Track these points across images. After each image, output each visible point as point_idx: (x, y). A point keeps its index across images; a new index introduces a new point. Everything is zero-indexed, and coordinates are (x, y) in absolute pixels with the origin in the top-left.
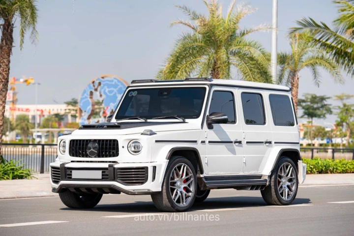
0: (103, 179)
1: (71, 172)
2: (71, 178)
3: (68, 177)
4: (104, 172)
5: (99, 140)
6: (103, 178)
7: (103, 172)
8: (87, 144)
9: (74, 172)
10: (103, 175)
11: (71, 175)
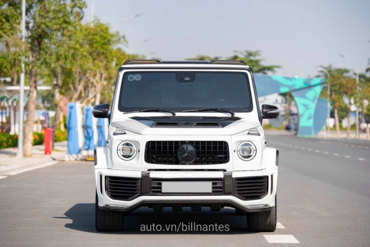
0: (215, 193)
1: (161, 184)
2: (160, 192)
3: (153, 192)
4: (216, 184)
5: (197, 142)
6: (213, 192)
7: (213, 184)
8: (177, 148)
9: (164, 184)
10: (213, 188)
11: (160, 188)
